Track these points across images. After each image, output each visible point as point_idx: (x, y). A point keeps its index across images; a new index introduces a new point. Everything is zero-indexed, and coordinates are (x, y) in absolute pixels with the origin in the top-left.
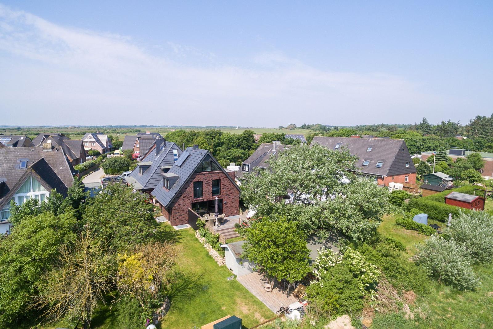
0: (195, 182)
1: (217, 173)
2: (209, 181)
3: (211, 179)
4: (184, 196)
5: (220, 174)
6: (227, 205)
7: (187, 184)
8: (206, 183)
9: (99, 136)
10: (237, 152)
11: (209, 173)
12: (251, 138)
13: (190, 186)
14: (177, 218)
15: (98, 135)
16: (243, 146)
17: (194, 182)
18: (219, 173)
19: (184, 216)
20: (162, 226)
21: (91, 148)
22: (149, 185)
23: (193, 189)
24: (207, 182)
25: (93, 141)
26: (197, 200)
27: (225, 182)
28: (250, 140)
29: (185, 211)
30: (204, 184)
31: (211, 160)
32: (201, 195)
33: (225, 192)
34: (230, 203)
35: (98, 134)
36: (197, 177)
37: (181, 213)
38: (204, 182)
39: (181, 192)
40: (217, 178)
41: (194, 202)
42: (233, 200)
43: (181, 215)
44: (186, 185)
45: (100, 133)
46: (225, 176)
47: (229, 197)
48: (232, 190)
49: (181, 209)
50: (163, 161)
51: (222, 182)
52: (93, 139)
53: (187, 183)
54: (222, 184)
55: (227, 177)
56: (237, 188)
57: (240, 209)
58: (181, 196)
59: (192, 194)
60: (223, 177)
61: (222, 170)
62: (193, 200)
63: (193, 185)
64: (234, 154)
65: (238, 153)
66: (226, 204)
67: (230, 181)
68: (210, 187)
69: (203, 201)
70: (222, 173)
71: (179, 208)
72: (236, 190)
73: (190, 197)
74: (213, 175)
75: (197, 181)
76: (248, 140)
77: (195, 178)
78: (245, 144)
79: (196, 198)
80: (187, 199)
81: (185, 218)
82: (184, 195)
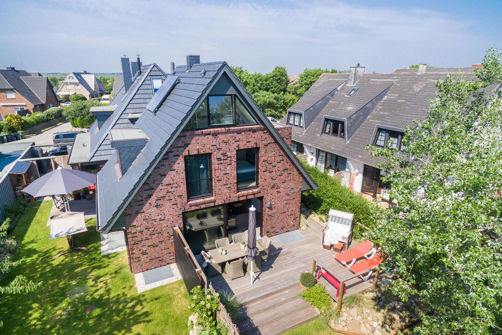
0: (189, 156)
1: (250, 130)
2: (229, 154)
3: (234, 146)
4: (161, 195)
5: (258, 134)
6: (274, 211)
7: (166, 162)
8: (219, 159)
9: (84, 76)
10: (267, 96)
11: (228, 132)
12: (284, 78)
13: (176, 166)
14: (144, 253)
15: (82, 75)
16: (273, 89)
17: (185, 157)
18: (254, 131)
19: (162, 246)
20: (106, 270)
21: (75, 92)
22: (103, 153)
23: (183, 175)
24: (224, 155)
25: (77, 83)
26: (196, 205)
27: (271, 155)
28: (283, 81)
29: (165, 234)
30: (214, 161)
31: (235, 92)
32: (208, 188)
33: (269, 180)
34: (279, 205)
35: (82, 73)
36: (193, 141)
37: (155, 240)
38: (216, 155)
39: (147, 187)
40: (250, 145)
41: (187, 208)
42: (288, 198)
43: (154, 246)
44: (161, 164)
45: (86, 73)
46: (270, 140)
47: (279, 192)
48: (285, 174)
49: (151, 230)
50: (132, 102)
51: (263, 155)
52: (75, 80)
53: (163, 159)
54: (261, 159)
55: (276, 142)
56: (298, 170)
57: (302, 216)
58: (150, 196)
59: (183, 189)
60: (266, 142)
61: (263, 124)
62: (186, 204)
63: (182, 165)
64: (263, 99)
65: (268, 98)
66: (270, 208)
67: (282, 153)
68: (232, 171)
69: (212, 205)
70: (263, 130)
71: (148, 229)
72: (296, 173)
73: (178, 199)
74: (238, 136)
75: (195, 152)
76: (279, 81)
77: (187, 145)
78: (275, 87)
79: (195, 199)
80: (169, 204)
81: (166, 252)
82: (159, 192)
